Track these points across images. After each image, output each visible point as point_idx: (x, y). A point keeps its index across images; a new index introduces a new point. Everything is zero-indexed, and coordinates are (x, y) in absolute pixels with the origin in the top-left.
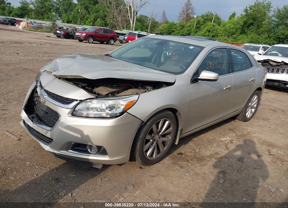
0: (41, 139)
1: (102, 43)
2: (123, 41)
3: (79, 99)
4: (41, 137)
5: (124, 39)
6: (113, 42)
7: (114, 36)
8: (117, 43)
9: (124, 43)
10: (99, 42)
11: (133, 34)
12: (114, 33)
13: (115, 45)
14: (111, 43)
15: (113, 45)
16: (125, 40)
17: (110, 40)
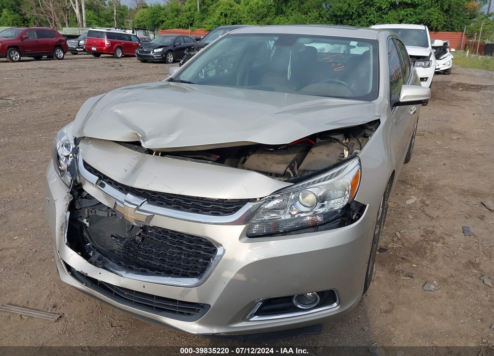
0: (160, 310)
1: (38, 58)
2: (77, 49)
3: (257, 196)
4: (156, 304)
5: (79, 46)
6: (62, 54)
7: (61, 41)
8: (68, 55)
9: (79, 53)
10: (32, 58)
11: (96, 34)
12: (59, 35)
13: (66, 59)
14: (58, 56)
15: (62, 59)
16: (82, 48)
17: (54, 50)
